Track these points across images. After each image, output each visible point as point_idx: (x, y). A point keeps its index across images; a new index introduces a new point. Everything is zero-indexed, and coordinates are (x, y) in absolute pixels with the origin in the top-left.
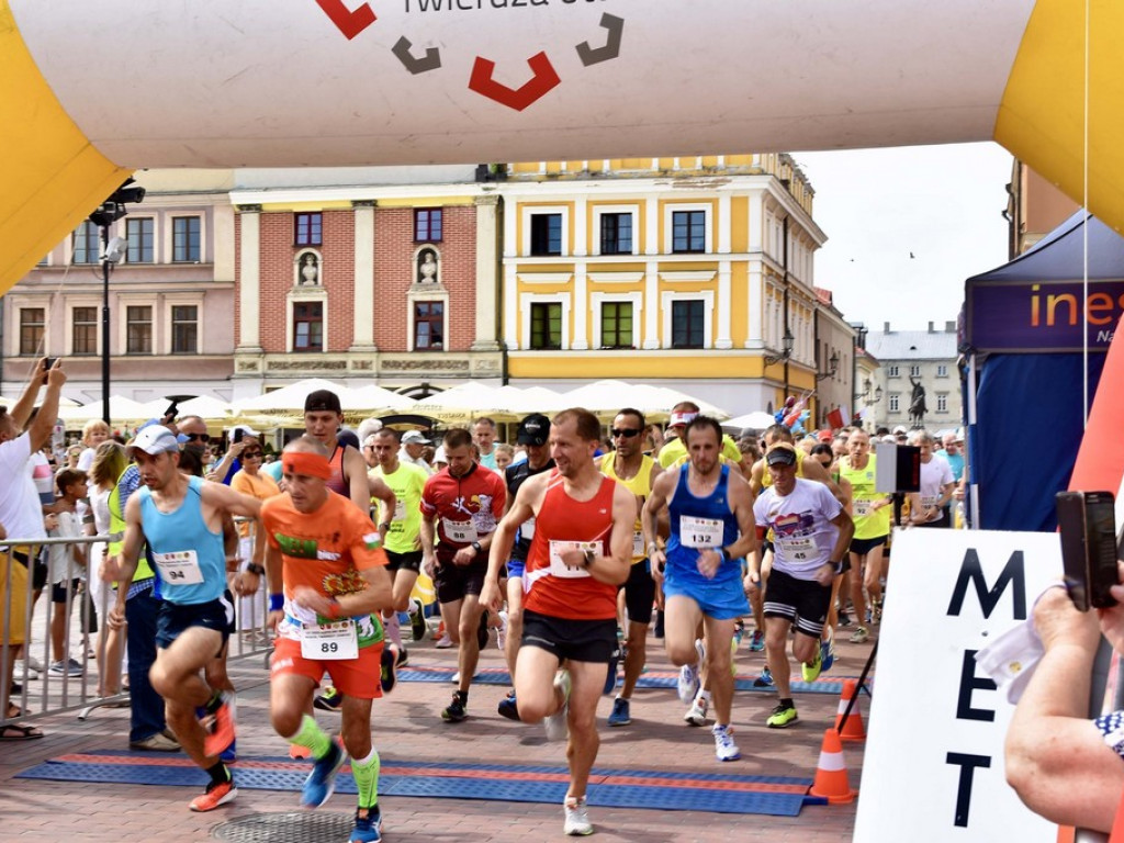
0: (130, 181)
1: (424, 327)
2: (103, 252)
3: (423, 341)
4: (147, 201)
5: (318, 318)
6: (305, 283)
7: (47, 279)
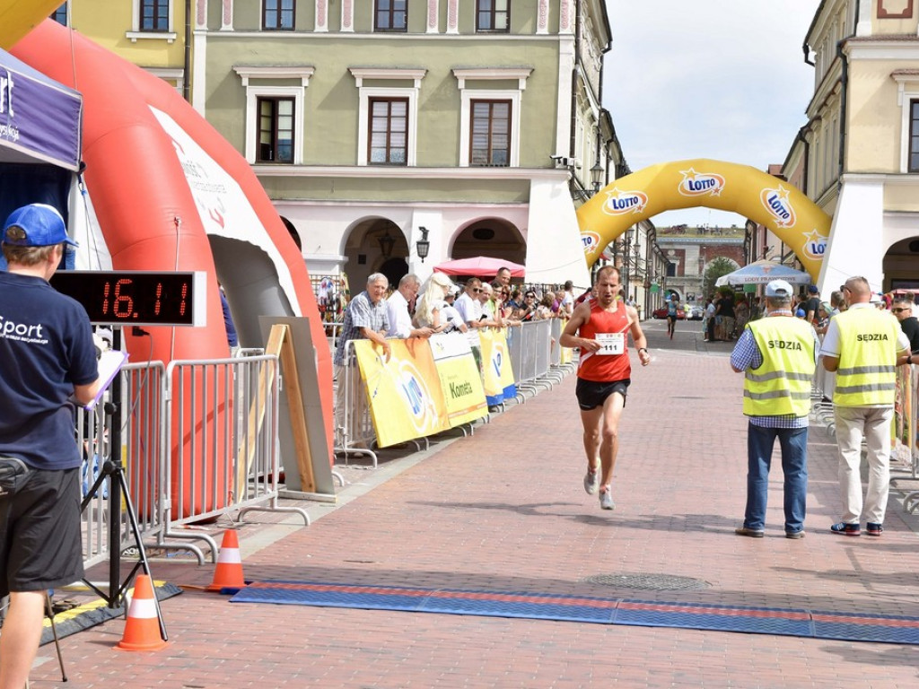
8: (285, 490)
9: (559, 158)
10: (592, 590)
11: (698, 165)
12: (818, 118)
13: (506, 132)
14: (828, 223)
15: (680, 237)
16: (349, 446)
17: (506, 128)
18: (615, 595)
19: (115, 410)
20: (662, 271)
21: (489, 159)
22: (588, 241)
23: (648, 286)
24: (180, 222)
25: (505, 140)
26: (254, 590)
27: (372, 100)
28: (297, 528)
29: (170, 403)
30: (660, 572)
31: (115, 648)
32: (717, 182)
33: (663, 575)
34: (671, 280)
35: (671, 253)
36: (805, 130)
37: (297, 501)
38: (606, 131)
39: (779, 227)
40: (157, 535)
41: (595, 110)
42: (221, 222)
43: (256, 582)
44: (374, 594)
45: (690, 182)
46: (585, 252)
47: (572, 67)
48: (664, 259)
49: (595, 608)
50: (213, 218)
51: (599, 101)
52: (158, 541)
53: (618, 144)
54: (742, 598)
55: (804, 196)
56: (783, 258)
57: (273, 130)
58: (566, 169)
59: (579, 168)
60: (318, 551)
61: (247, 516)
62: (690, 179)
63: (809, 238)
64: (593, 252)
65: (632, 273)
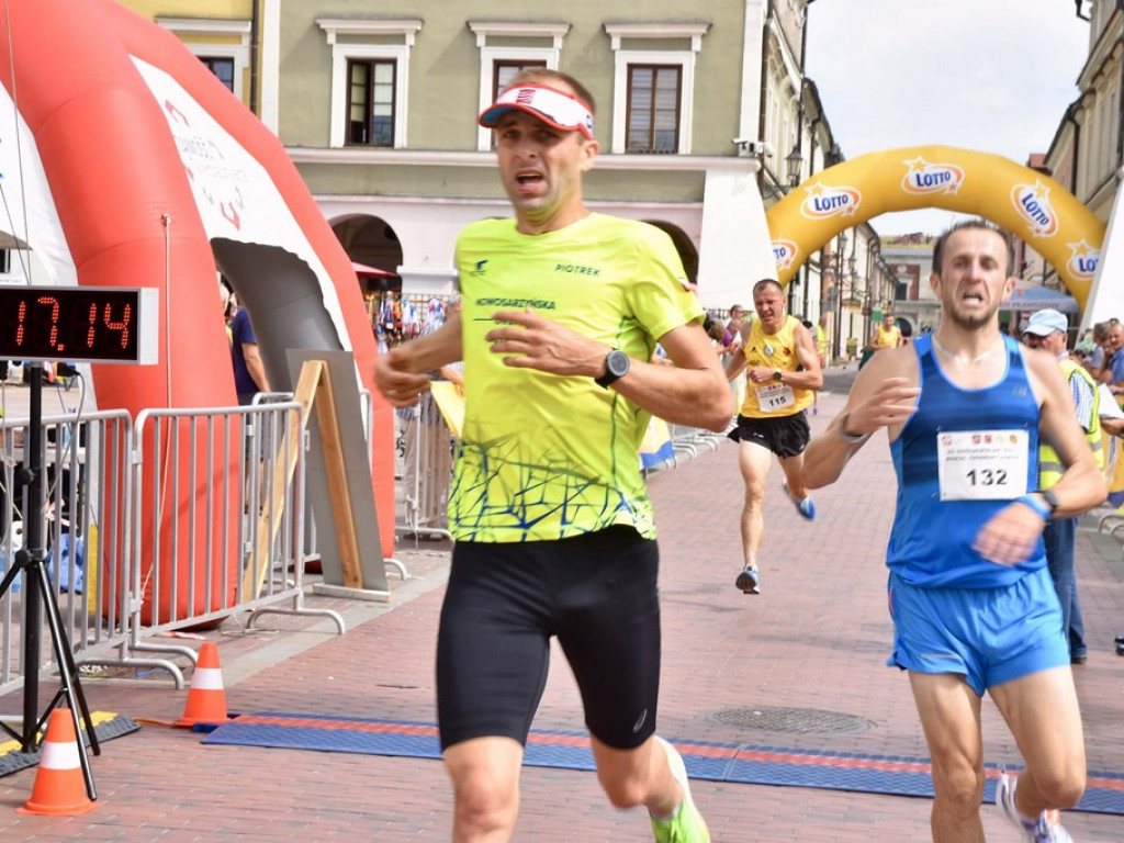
8: (322, 585)
9: (744, 143)
10: (708, 731)
11: (929, 152)
12: (1092, 92)
13: (674, 107)
14: (1101, 230)
15: (914, 249)
16: (421, 525)
17: (674, 102)
18: (738, 739)
19: (32, 479)
20: (889, 293)
21: (651, 143)
22: (781, 252)
23: (868, 312)
24: (169, 221)
25: (673, 118)
26: (239, 727)
27: (498, 64)
28: (325, 638)
29: (140, 468)
30: (808, 707)
31: (21, 810)
32: (954, 177)
33: (811, 710)
34: (901, 305)
35: (902, 270)
36: (1075, 107)
37: (336, 601)
38: (810, 107)
39: (1035, 235)
40: (119, 647)
41: (795, 79)
42: (236, 222)
43: (245, 716)
44: (402, 734)
45: (918, 177)
46: (778, 267)
47: (762, 21)
48: (891, 278)
49: (704, 758)
50: (224, 215)
51: (801, 68)
52: (121, 656)
53: (826, 125)
54: (914, 746)
55: (1071, 196)
56: (1046, 277)
57: (368, 103)
58: (753, 157)
59: (770, 156)
60: (346, 671)
61: (263, 620)
62: (918, 171)
63: (1076, 251)
64: (788, 267)
65: (847, 295)
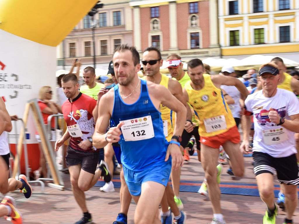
0: (99, 2)
1: (194, 41)
2: (93, 24)
3: (193, 46)
4: (105, 7)
5: (158, 40)
6: (154, 29)
7: (76, 34)
